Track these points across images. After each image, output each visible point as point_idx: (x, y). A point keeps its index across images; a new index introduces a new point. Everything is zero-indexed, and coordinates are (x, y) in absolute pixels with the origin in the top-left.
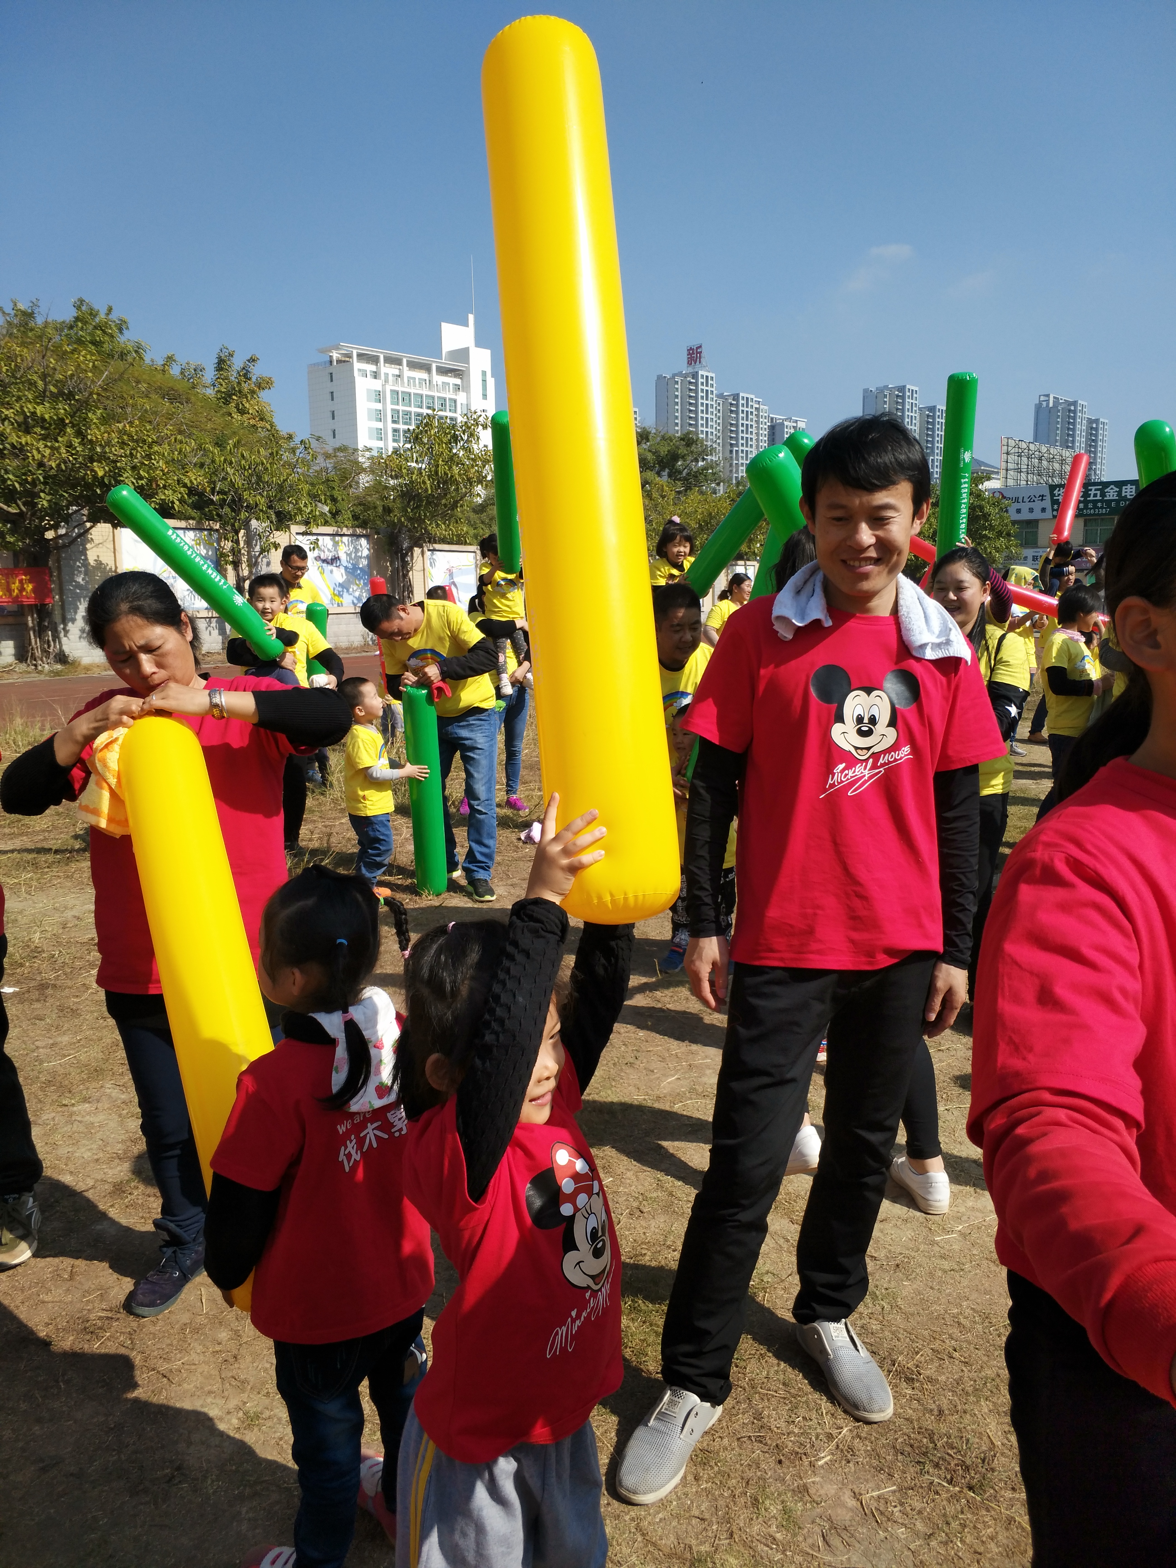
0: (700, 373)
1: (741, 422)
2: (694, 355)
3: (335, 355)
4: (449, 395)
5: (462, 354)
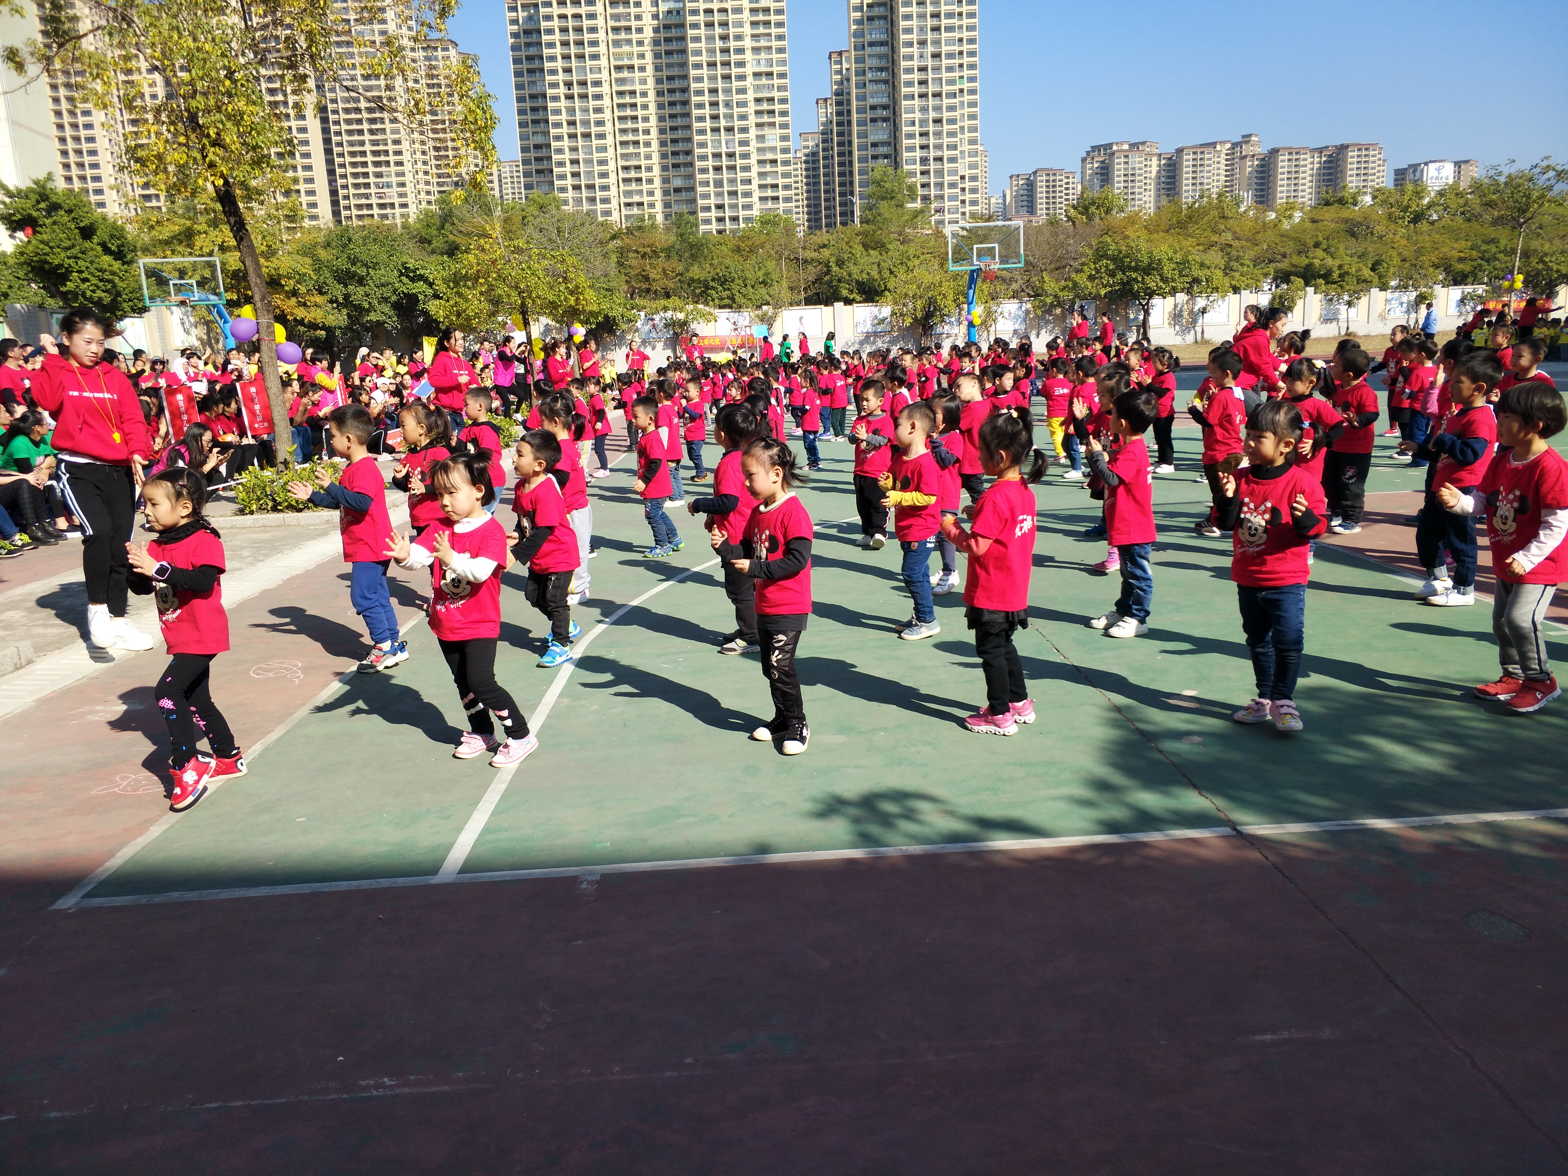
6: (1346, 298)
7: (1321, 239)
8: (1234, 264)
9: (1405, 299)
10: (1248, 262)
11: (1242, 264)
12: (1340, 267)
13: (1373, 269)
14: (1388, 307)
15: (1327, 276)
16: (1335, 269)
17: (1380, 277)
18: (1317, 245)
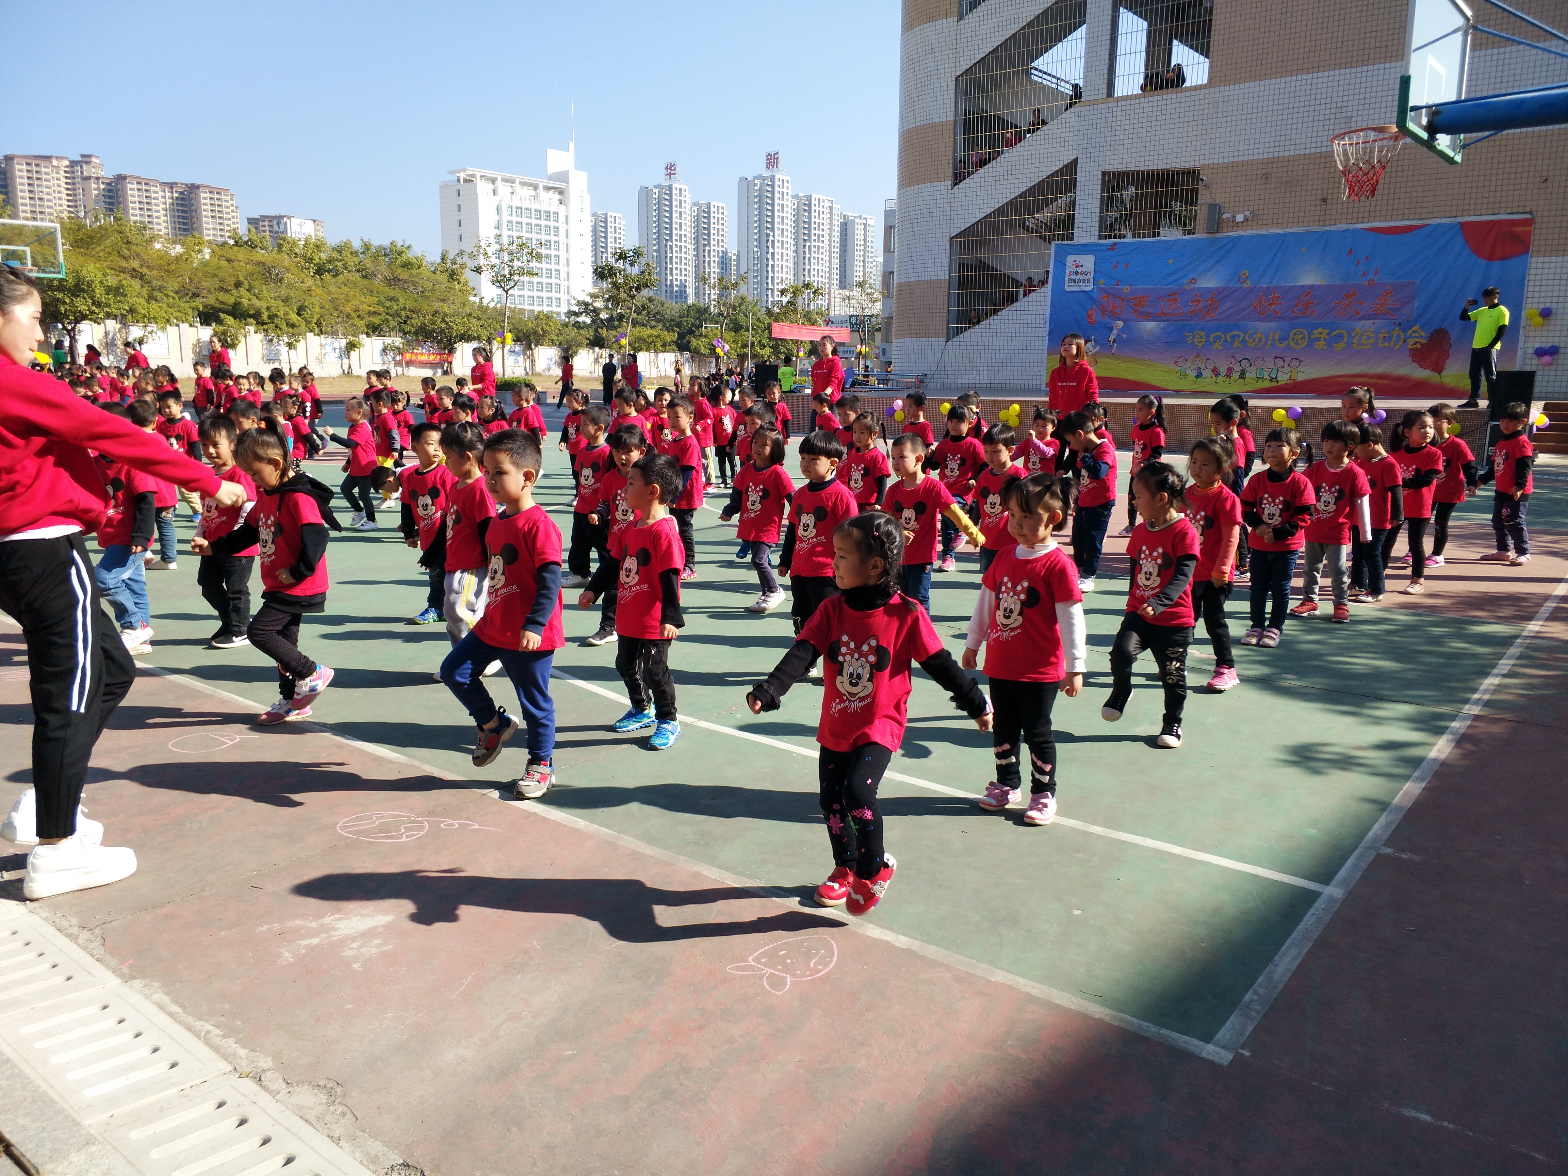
0: (777, 177)
1: (813, 220)
2: (772, 161)
3: (462, 176)
4: (552, 209)
5: (564, 177)
6: (286, 340)
7: (242, 279)
8: (159, 295)
9: (337, 345)
10: (172, 294)
11: (167, 296)
12: (268, 309)
13: (299, 314)
14: (323, 352)
15: (257, 316)
16: (264, 310)
17: (308, 322)
18: (238, 285)
